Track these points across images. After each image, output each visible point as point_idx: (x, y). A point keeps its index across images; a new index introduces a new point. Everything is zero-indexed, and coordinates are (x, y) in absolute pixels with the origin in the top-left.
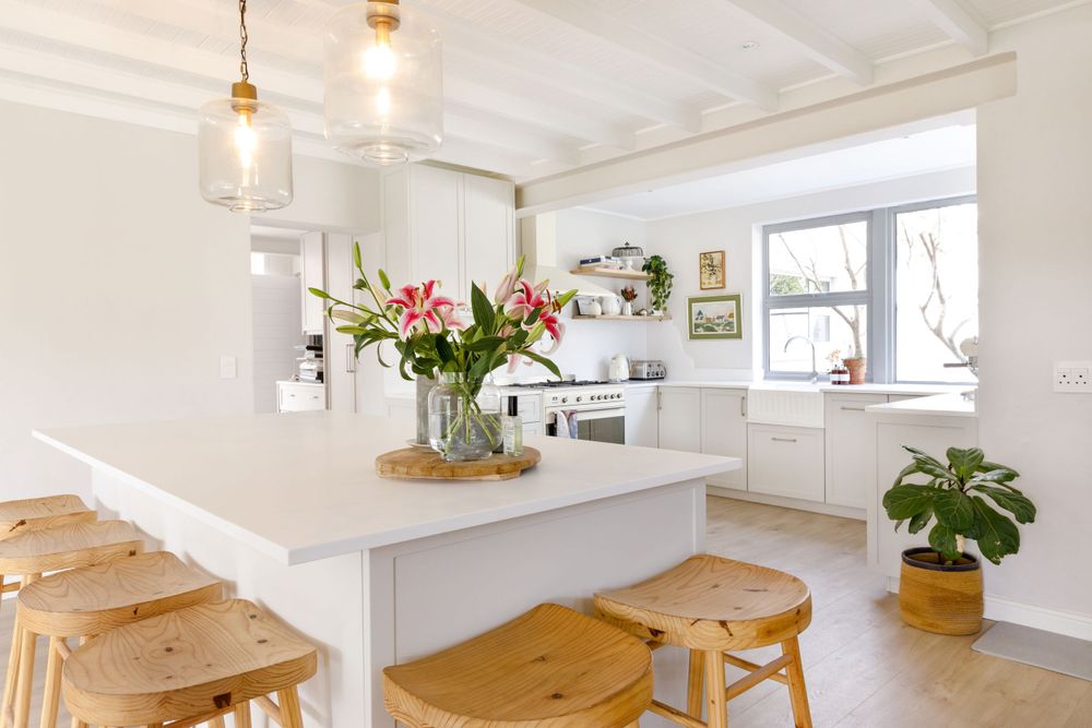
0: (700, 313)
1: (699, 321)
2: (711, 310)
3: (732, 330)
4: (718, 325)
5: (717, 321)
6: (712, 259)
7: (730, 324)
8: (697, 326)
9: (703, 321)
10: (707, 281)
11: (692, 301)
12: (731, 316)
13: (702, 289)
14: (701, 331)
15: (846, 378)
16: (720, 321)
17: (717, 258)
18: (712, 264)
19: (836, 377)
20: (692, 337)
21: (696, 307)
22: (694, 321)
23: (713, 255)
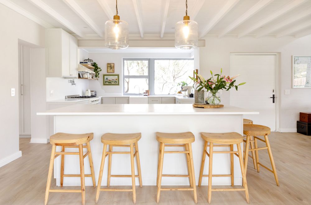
0: (107, 78)
1: (107, 81)
2: (110, 78)
3: (117, 83)
4: (112, 82)
5: (112, 81)
6: (111, 65)
7: (116, 82)
8: (106, 82)
9: (108, 81)
10: (109, 71)
11: (104, 75)
12: (116, 80)
13: (108, 72)
14: (107, 83)
15: (147, 94)
16: (113, 81)
17: (112, 65)
18: (110, 66)
19: (145, 94)
20: (104, 85)
21: (106, 77)
22: (105, 81)
23: (111, 64)
